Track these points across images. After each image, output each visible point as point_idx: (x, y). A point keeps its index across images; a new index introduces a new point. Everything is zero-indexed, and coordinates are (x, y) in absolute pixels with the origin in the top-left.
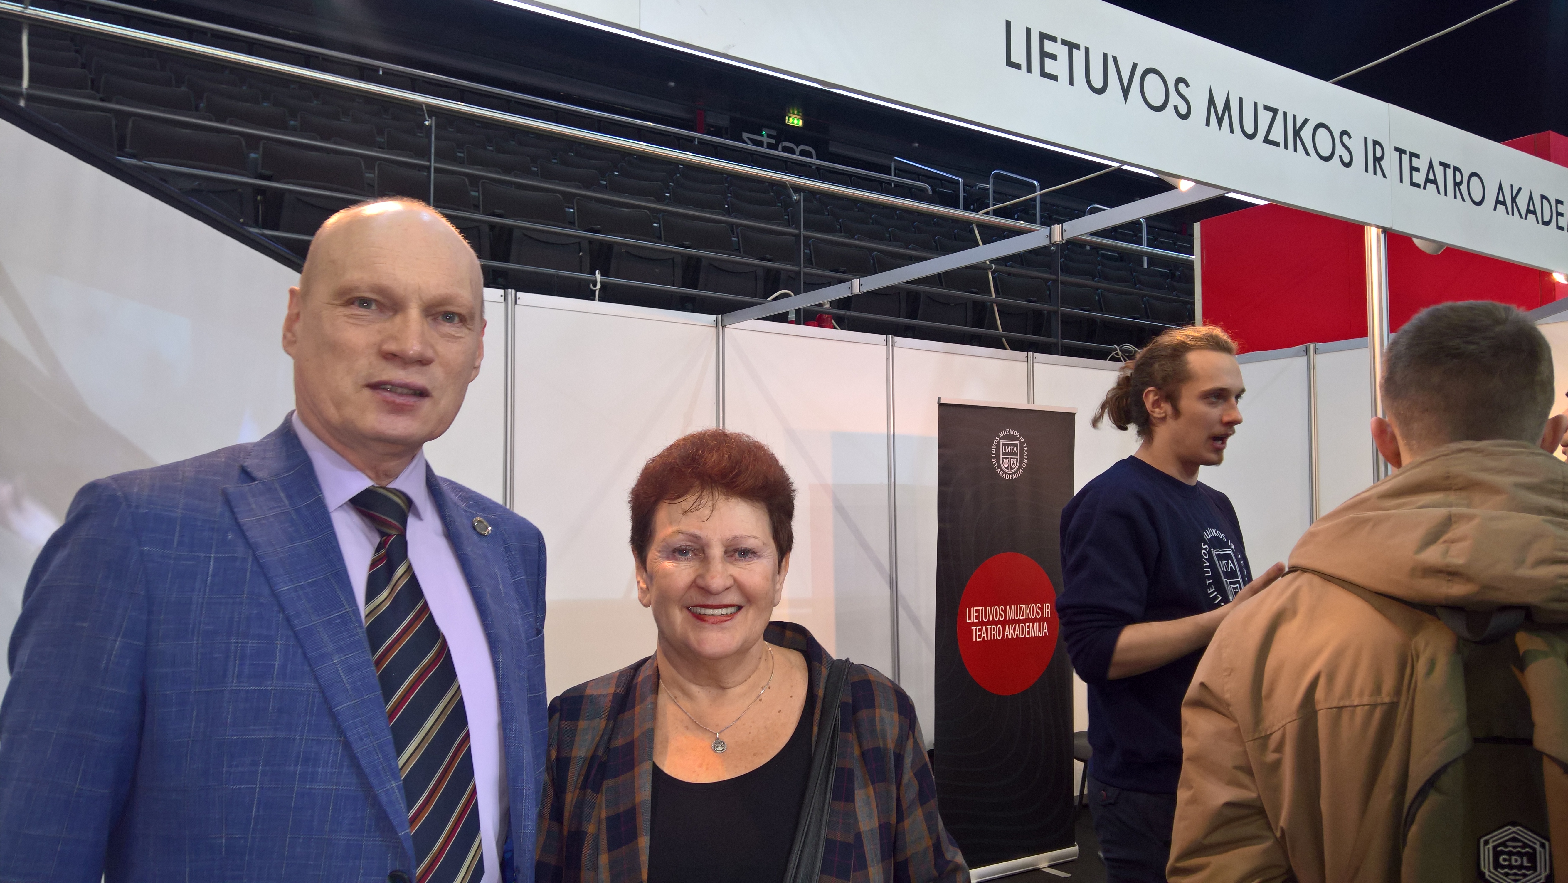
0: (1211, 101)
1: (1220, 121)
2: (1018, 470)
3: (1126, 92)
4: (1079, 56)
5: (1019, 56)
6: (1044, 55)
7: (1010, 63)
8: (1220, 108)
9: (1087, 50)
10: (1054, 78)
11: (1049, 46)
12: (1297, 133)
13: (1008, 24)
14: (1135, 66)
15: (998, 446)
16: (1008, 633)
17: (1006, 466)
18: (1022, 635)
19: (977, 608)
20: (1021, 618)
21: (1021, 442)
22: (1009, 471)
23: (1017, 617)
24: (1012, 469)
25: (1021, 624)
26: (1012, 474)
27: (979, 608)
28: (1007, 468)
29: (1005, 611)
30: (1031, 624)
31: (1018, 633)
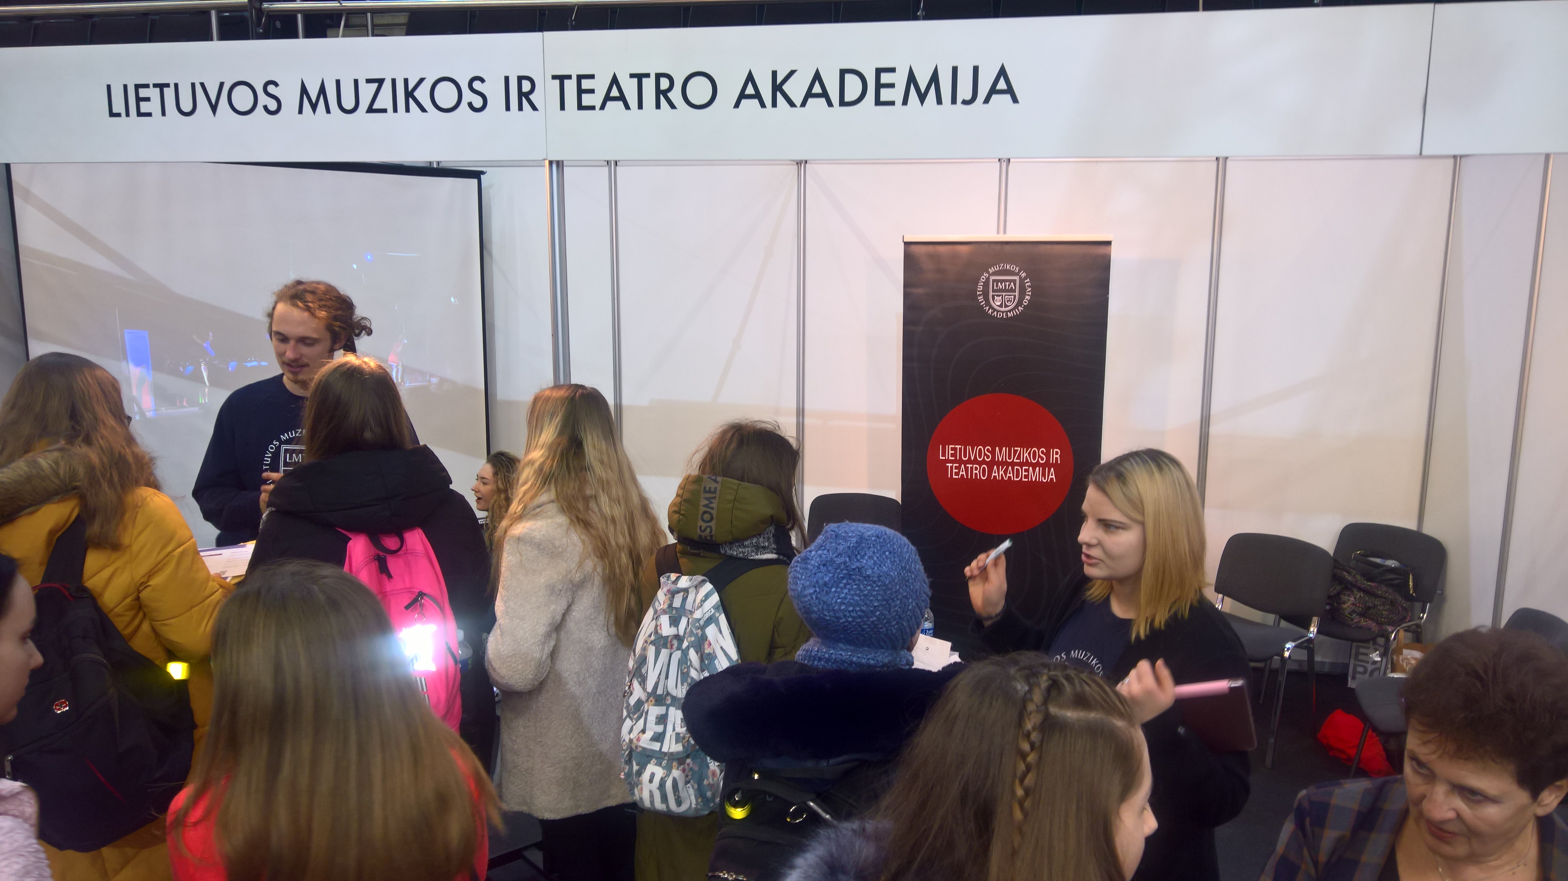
0: (304, 91)
1: (314, 107)
2: (1016, 307)
3: (214, 108)
4: (169, 93)
5: (118, 107)
6: (139, 100)
7: (112, 114)
8: (313, 94)
9: (176, 85)
10: (149, 115)
11: (143, 93)
12: (409, 94)
13: (109, 87)
14: (222, 85)
15: (986, 284)
16: (997, 474)
17: (999, 304)
18: (1017, 477)
19: (953, 446)
20: (1015, 460)
21: (1020, 278)
22: (1003, 309)
23: (1010, 458)
24: (1006, 306)
25: (1016, 467)
26: (1007, 312)
27: (956, 446)
28: (1001, 306)
29: (993, 452)
30: (1031, 468)
31: (1011, 475)
